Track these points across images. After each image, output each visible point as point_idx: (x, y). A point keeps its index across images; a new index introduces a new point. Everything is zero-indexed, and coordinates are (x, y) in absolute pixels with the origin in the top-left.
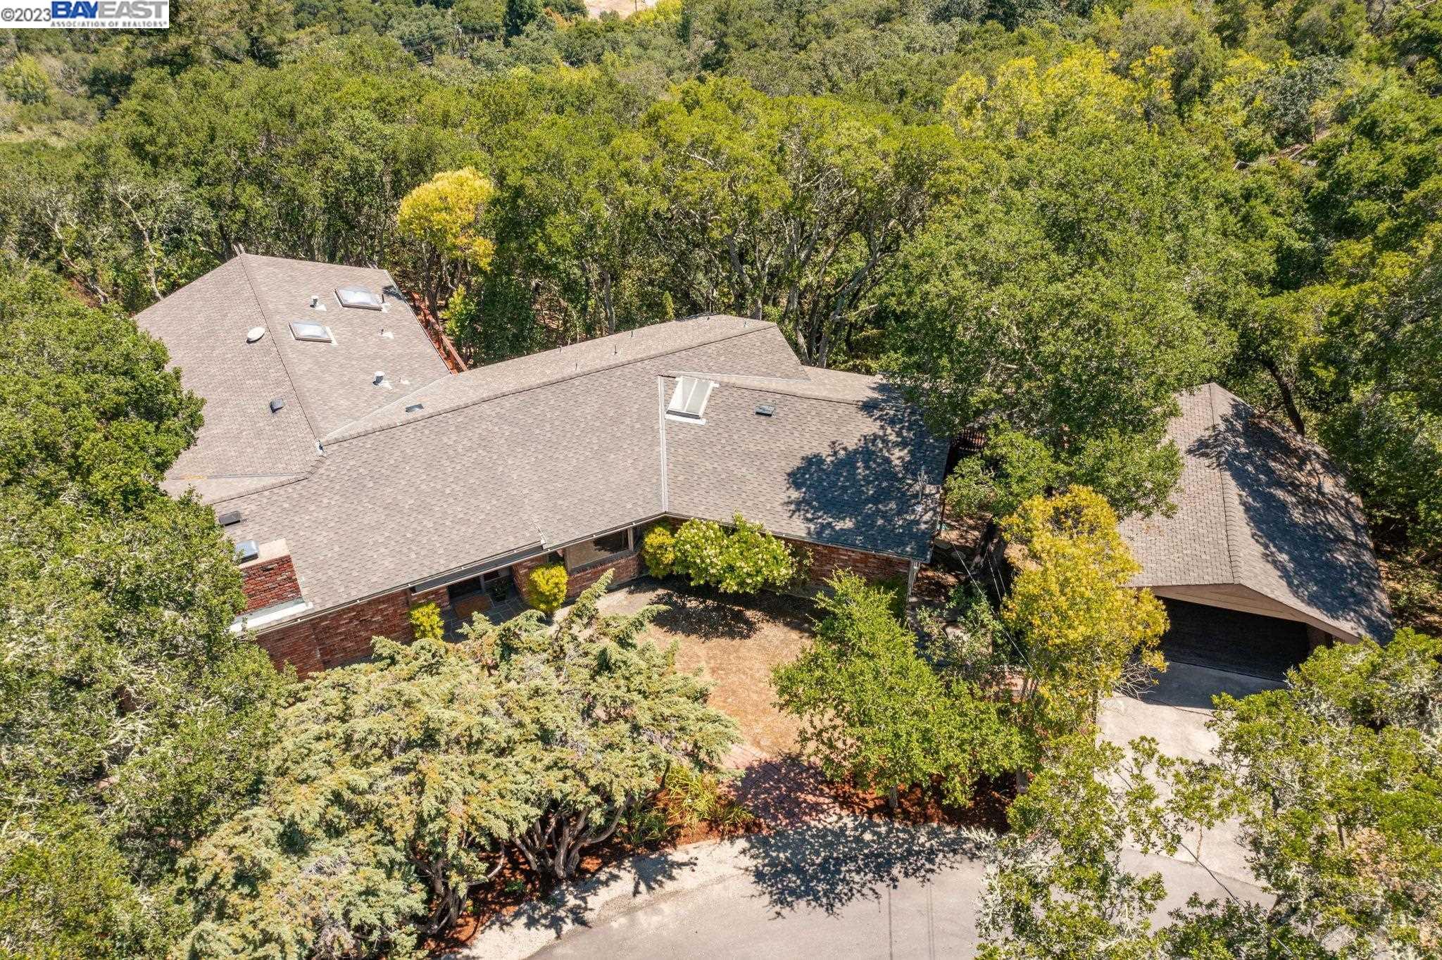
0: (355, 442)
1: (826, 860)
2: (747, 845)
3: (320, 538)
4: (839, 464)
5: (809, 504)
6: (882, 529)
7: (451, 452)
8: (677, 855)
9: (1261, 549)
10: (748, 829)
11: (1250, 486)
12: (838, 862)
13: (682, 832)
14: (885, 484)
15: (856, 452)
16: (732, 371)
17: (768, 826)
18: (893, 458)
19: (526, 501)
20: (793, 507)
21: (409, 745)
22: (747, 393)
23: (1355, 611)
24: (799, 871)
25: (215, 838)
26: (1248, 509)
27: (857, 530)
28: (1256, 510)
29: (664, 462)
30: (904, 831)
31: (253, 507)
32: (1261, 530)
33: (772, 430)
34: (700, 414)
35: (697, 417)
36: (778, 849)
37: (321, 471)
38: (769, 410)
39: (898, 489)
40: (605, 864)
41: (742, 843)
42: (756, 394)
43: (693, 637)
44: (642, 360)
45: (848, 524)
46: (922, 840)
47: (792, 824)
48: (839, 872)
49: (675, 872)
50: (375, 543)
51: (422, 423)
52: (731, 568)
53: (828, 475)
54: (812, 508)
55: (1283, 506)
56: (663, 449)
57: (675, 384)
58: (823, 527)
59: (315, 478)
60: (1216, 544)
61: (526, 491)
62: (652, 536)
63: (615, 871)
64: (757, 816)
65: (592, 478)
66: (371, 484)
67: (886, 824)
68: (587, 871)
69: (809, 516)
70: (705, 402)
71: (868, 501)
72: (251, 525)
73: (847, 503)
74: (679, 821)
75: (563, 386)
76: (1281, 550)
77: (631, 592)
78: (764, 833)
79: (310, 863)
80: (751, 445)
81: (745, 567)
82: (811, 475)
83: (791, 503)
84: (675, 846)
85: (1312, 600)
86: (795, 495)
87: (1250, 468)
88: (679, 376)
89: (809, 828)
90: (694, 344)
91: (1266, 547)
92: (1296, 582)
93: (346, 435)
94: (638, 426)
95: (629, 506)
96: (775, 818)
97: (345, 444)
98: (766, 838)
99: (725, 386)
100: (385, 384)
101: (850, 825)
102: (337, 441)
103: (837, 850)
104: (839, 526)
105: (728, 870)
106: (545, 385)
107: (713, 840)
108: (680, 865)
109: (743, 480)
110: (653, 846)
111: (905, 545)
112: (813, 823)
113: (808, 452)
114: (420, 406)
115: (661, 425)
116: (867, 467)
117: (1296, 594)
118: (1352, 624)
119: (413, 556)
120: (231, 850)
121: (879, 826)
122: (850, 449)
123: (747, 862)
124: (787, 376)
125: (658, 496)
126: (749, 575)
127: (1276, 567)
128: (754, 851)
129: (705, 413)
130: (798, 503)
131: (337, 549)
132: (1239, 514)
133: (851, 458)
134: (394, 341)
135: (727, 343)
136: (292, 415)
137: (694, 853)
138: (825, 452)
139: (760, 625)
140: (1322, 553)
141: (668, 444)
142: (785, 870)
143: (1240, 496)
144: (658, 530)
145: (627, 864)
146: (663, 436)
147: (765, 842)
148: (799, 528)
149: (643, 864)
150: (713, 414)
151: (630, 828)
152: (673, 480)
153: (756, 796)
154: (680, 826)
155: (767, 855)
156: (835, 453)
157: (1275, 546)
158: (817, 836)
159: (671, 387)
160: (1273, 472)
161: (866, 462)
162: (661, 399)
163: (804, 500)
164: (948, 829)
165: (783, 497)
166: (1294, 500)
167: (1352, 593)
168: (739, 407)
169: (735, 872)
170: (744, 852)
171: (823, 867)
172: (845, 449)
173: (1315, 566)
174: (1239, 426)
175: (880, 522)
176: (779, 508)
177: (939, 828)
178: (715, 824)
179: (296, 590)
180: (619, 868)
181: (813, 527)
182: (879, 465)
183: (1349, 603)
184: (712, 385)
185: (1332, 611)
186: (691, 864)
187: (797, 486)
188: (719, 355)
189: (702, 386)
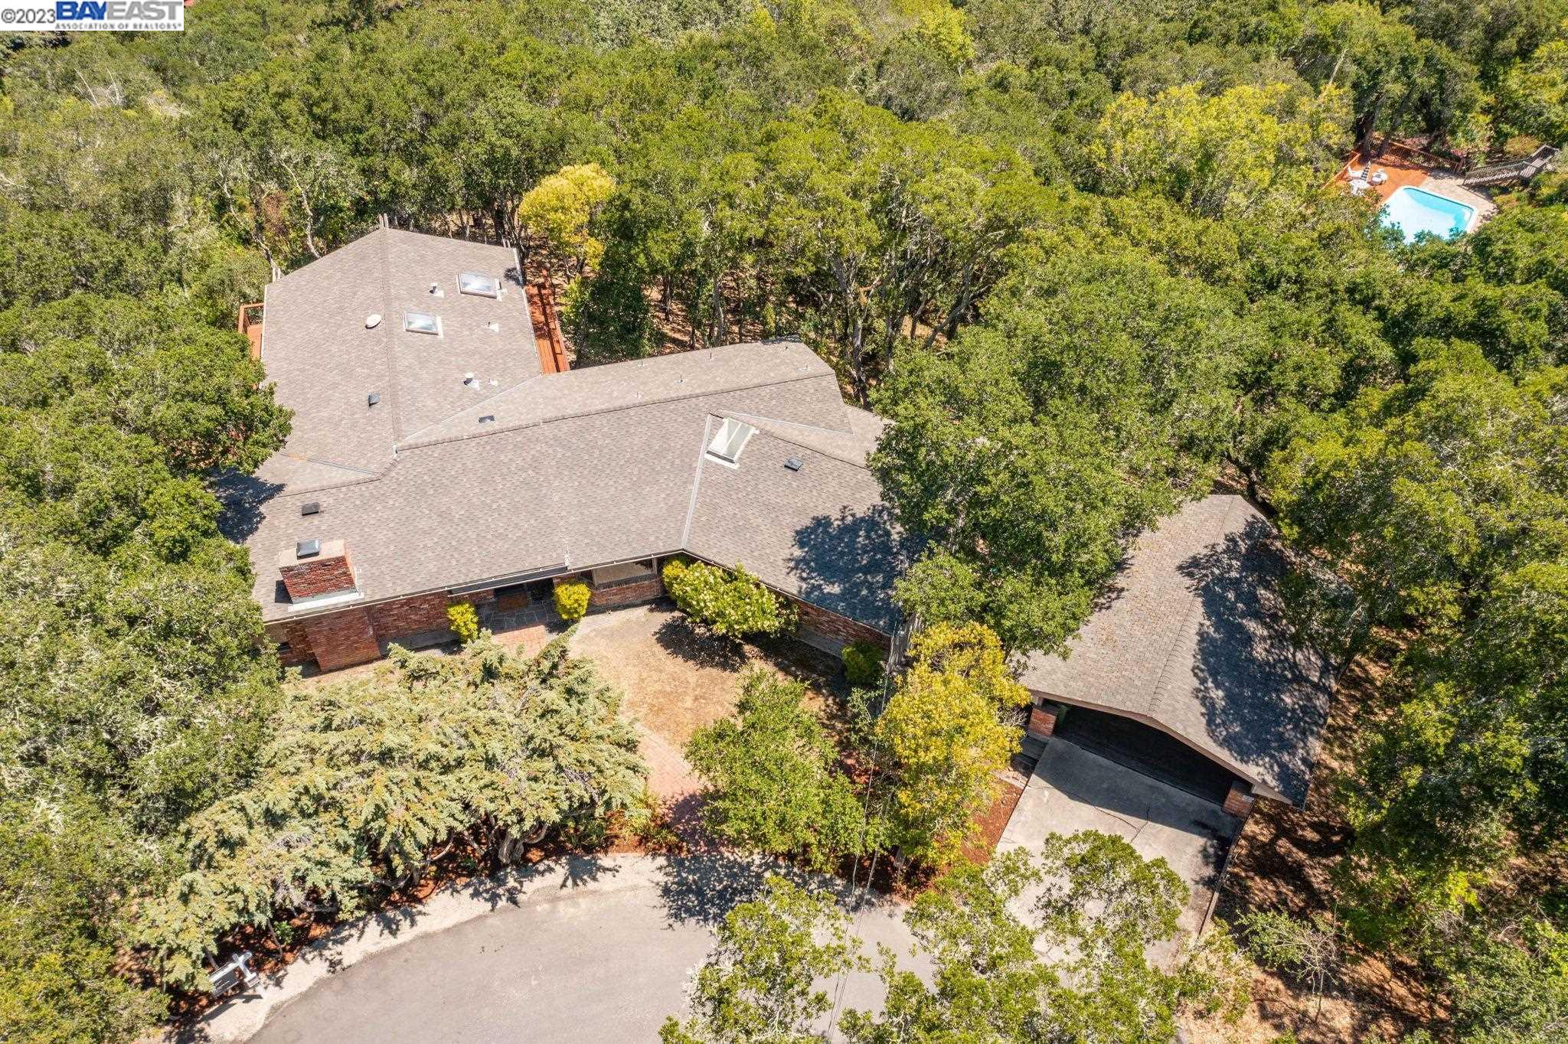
0: (425, 450)
1: (725, 888)
2: (665, 863)
3: (380, 536)
4: (845, 530)
5: (807, 564)
6: (864, 599)
7: (505, 470)
8: (605, 861)
9: (1196, 683)
10: (670, 850)
11: (1219, 615)
12: (735, 892)
13: (616, 842)
14: (879, 556)
15: (862, 519)
16: (780, 416)
17: (688, 851)
18: (893, 531)
19: (562, 523)
20: (792, 564)
21: (371, 757)
22: (782, 444)
23: (1272, 757)
24: (700, 893)
25: (207, 813)
26: (1203, 637)
27: (842, 597)
28: (1213, 641)
29: (692, 503)
30: (800, 876)
31: (331, 501)
32: (1205, 661)
33: (794, 484)
34: (735, 459)
35: (732, 461)
36: (689, 873)
37: (393, 474)
38: (796, 463)
39: (890, 563)
40: (547, 857)
41: (661, 861)
42: (790, 447)
43: (691, 663)
44: (697, 396)
45: (836, 589)
46: (813, 886)
47: (709, 852)
48: (732, 900)
49: (599, 875)
50: (425, 546)
51: (485, 439)
52: (721, 614)
53: (832, 538)
54: (809, 567)
55: (1248, 639)
56: (695, 488)
57: (721, 424)
58: (814, 588)
59: (386, 480)
60: (1153, 672)
61: (564, 513)
62: (670, 567)
63: (552, 865)
64: (682, 840)
65: (625, 508)
66: (431, 492)
67: (787, 867)
68: (530, 860)
69: (804, 575)
70: (742, 447)
71: (859, 570)
72: (326, 516)
73: (840, 569)
74: (617, 831)
75: (619, 414)
76: (1218, 686)
77: (651, 610)
78: (683, 855)
79: (280, 836)
80: (772, 497)
81: (734, 616)
82: (817, 536)
83: (790, 560)
84: (606, 852)
85: (1228, 742)
86: (798, 553)
87: (1231, 595)
88: (727, 416)
89: (722, 858)
90: (750, 385)
91: (1203, 681)
92: (1218, 721)
93: (420, 441)
94: (677, 461)
95: (652, 539)
96: (697, 844)
97: (417, 451)
98: (683, 860)
99: (765, 433)
100: (475, 385)
101: (757, 862)
102: (410, 447)
103: (738, 882)
104: (827, 589)
105: (643, 881)
106: (603, 412)
107: (640, 853)
108: (606, 870)
109: (757, 530)
110: (589, 849)
111: (880, 618)
112: (726, 854)
113: (820, 513)
114: (492, 418)
115: (699, 464)
116: (868, 537)
117: (1212, 734)
118: (1261, 770)
119: (454, 562)
120: (216, 824)
121: (780, 867)
122: (858, 516)
123: (661, 878)
124: (831, 427)
125: (680, 532)
126: (737, 623)
127: (1204, 704)
128: (669, 869)
129: (740, 459)
130: (798, 562)
131: (392, 548)
132: (1191, 642)
133: (858, 523)
134: (499, 334)
135: (782, 386)
136: (383, 411)
137: (620, 861)
138: (835, 515)
139: (753, 661)
140: (1267, 693)
141: (701, 484)
142: (689, 890)
143: (1202, 625)
144: (676, 563)
145: (563, 860)
146: (698, 475)
147: (680, 863)
148: (792, 585)
149: (576, 863)
150: (747, 461)
151: (576, 830)
152: (697, 520)
153: (688, 822)
154: (617, 837)
155: (679, 874)
156: (843, 519)
157: (1215, 681)
158: (726, 867)
159: (717, 427)
160: (1258, 601)
161: (868, 532)
162: (705, 438)
163: (803, 560)
164: (838, 881)
165: (786, 553)
166: (1266, 633)
167: (1280, 737)
168: (771, 457)
169: (648, 884)
170: (660, 868)
171: (721, 895)
172: (853, 515)
173: (1251, 706)
174: (1243, 547)
175: (864, 592)
176: (781, 563)
177: (831, 879)
178: (644, 839)
179: (351, 582)
180: (556, 862)
181: (804, 586)
182: (880, 536)
183: (1271, 748)
184: (753, 431)
185: (1244, 755)
186: (614, 870)
187: (802, 545)
188: (772, 399)
189: (744, 431)
